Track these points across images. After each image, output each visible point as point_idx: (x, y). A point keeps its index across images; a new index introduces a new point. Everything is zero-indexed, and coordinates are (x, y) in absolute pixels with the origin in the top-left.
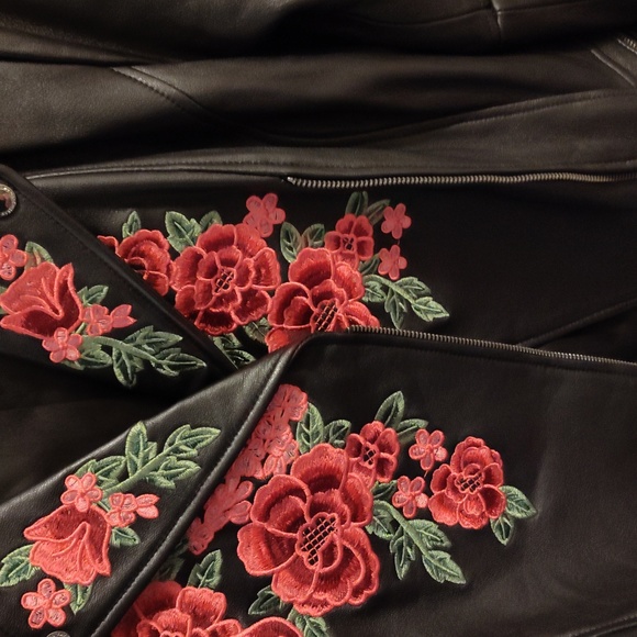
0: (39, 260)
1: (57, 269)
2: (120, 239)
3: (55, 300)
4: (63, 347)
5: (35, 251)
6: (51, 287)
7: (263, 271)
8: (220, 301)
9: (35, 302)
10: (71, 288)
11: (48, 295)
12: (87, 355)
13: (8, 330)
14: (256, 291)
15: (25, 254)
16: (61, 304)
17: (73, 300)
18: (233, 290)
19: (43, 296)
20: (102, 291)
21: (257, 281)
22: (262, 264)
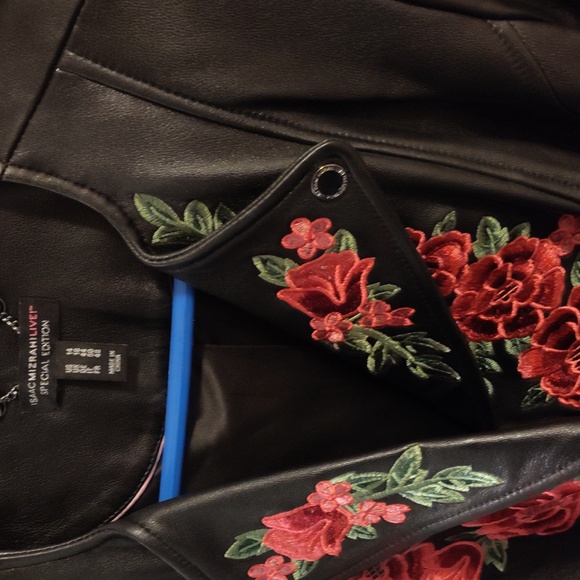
0: (342, 248)
1: (357, 259)
2: (428, 236)
3: (341, 287)
4: (330, 329)
5: (344, 239)
6: (343, 275)
7: (547, 291)
8: (493, 311)
9: (321, 285)
10: (362, 281)
11: (337, 282)
12: (350, 341)
13: (283, 301)
14: (533, 308)
15: (332, 238)
16: (346, 291)
17: (359, 292)
18: (511, 304)
19: (332, 282)
20: (392, 291)
21: (537, 299)
22: (549, 284)
